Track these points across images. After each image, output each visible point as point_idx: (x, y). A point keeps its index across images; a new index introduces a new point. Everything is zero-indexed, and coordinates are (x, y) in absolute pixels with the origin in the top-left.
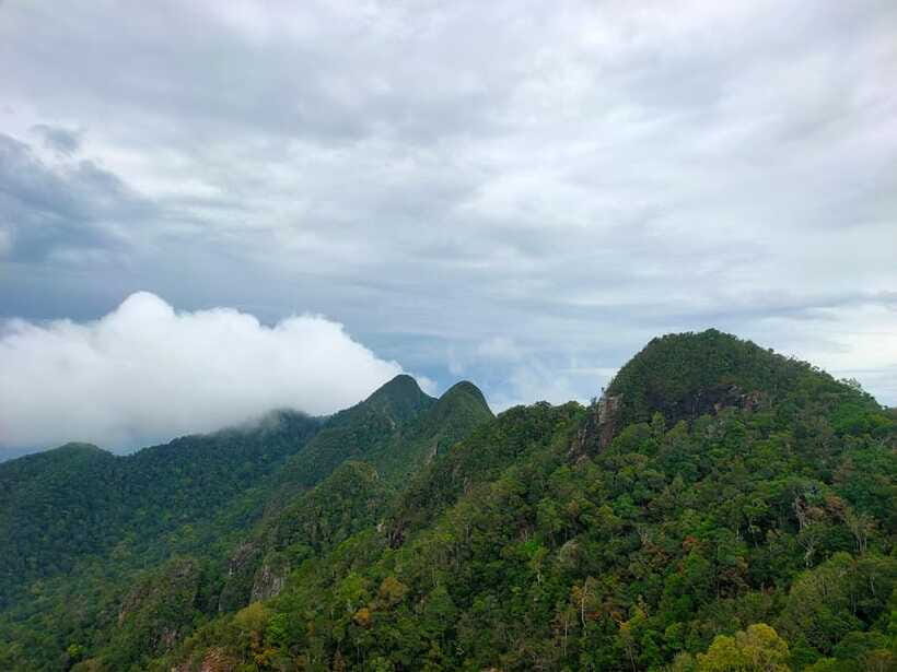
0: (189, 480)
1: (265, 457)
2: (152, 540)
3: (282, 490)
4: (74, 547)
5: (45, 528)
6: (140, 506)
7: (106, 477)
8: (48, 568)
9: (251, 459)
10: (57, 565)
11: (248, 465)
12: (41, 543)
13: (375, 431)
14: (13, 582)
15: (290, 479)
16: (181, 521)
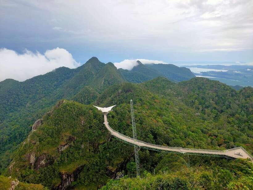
0: (41, 87)
1: (60, 80)
2: (36, 102)
3: (68, 90)
4: (16, 105)
5: (8, 101)
6: (30, 94)
7: (19, 87)
8: (11, 110)
9: (56, 81)
10: (14, 109)
11: (56, 82)
12: (8, 105)
13: (89, 74)
14: (5, 114)
15: (69, 87)
16: (42, 97)
